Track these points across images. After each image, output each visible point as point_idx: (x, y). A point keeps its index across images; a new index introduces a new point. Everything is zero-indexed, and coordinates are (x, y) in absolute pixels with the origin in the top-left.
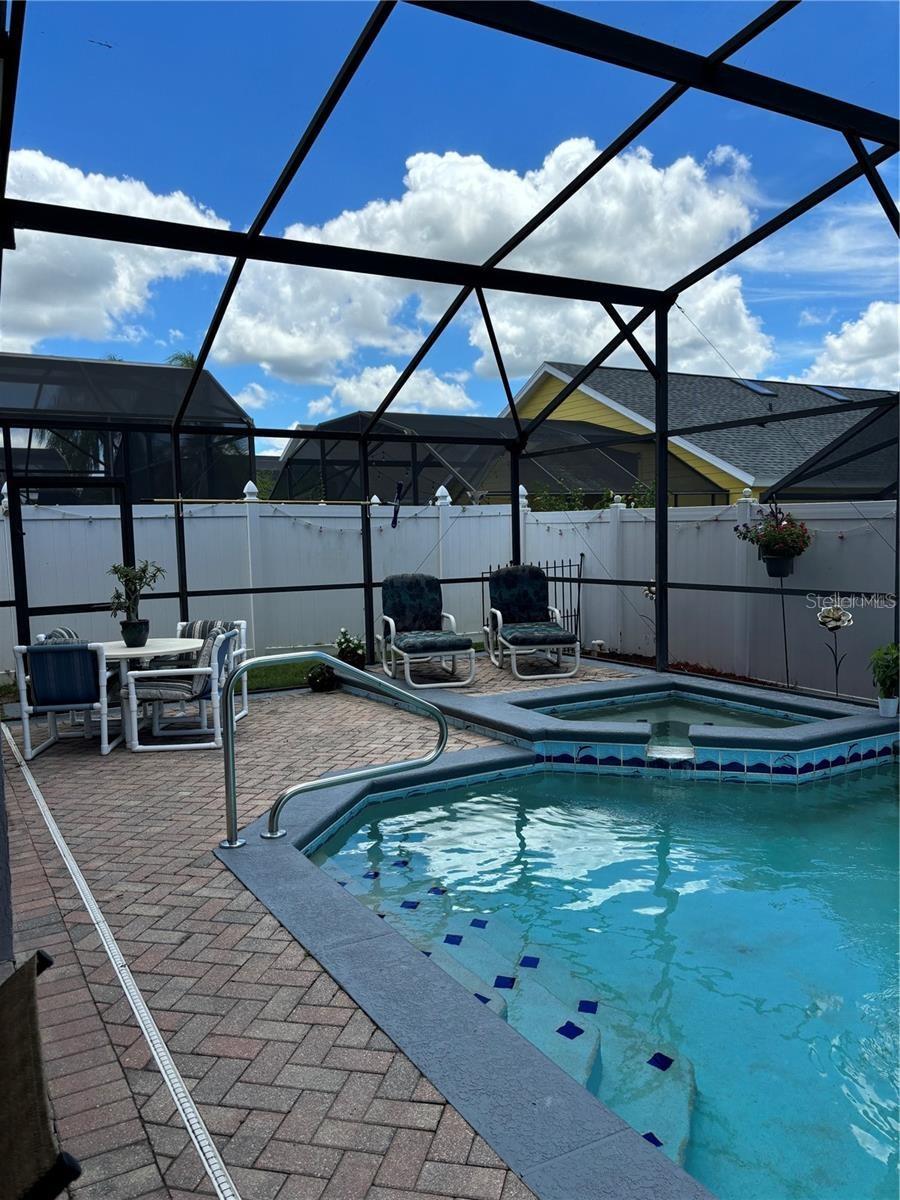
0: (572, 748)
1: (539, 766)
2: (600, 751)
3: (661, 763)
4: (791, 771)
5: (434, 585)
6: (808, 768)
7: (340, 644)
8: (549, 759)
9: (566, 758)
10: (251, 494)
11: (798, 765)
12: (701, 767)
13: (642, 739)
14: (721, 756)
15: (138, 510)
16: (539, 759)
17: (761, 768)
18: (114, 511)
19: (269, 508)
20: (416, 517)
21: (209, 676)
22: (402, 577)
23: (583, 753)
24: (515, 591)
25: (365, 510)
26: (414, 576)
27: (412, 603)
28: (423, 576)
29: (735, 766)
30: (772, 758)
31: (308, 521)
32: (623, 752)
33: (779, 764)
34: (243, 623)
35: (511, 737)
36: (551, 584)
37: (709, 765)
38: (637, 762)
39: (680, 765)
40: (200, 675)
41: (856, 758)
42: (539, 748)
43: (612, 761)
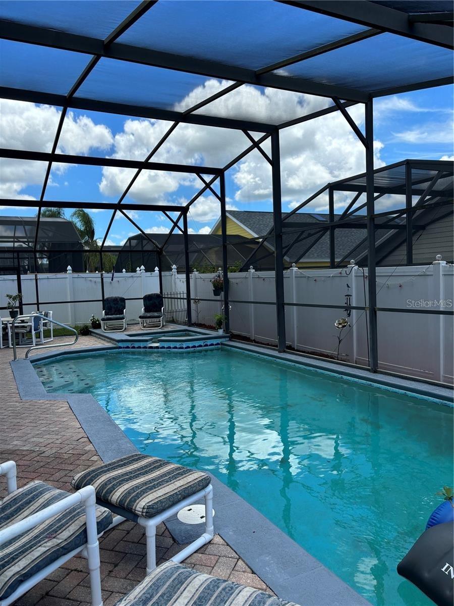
0: (129, 344)
1: (121, 350)
2: (136, 345)
3: (151, 347)
4: (182, 348)
5: (123, 300)
6: (188, 347)
7: (91, 320)
8: (124, 348)
9: (128, 347)
10: (69, 270)
11: (184, 347)
12: (161, 348)
13: (146, 341)
14: (166, 345)
15: (22, 277)
16: (120, 348)
17: (175, 348)
18: (15, 277)
19: (76, 275)
20: (132, 277)
21: (31, 326)
22: (112, 297)
23: (132, 345)
24: (151, 302)
25: (102, 275)
26: (116, 297)
27: (114, 306)
28: (118, 297)
29: (169, 348)
30: (178, 345)
31: (91, 279)
32: (142, 344)
33: (180, 346)
34: (51, 312)
35: (109, 340)
36: (164, 299)
37: (163, 348)
38: (145, 347)
39: (157, 347)
40: (29, 325)
41: (206, 345)
42: (120, 344)
43: (139, 347)
